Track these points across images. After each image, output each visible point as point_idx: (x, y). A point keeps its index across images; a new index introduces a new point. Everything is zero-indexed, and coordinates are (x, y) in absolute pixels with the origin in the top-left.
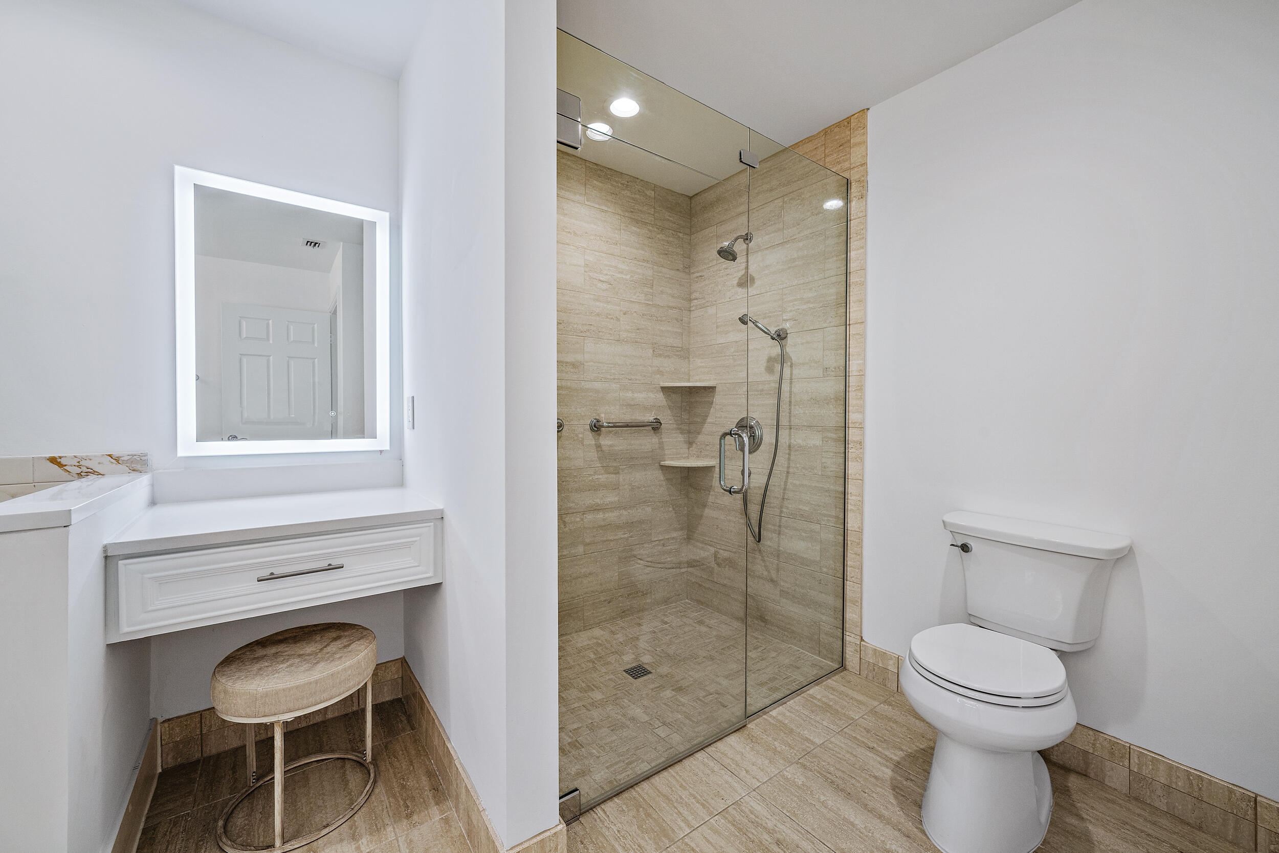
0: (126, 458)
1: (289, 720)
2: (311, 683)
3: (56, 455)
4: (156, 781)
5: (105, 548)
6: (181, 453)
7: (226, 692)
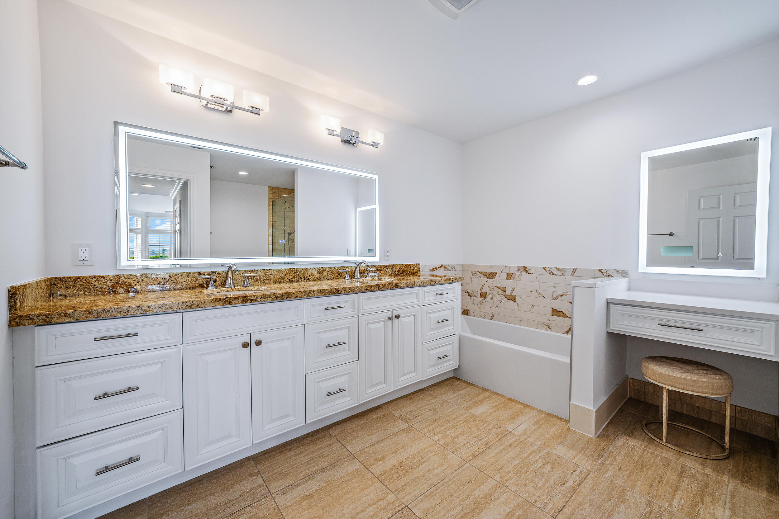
0: (621, 271)
1: (670, 390)
2: (681, 378)
3: (601, 269)
4: (626, 399)
5: (607, 299)
6: (640, 271)
7: (645, 366)
